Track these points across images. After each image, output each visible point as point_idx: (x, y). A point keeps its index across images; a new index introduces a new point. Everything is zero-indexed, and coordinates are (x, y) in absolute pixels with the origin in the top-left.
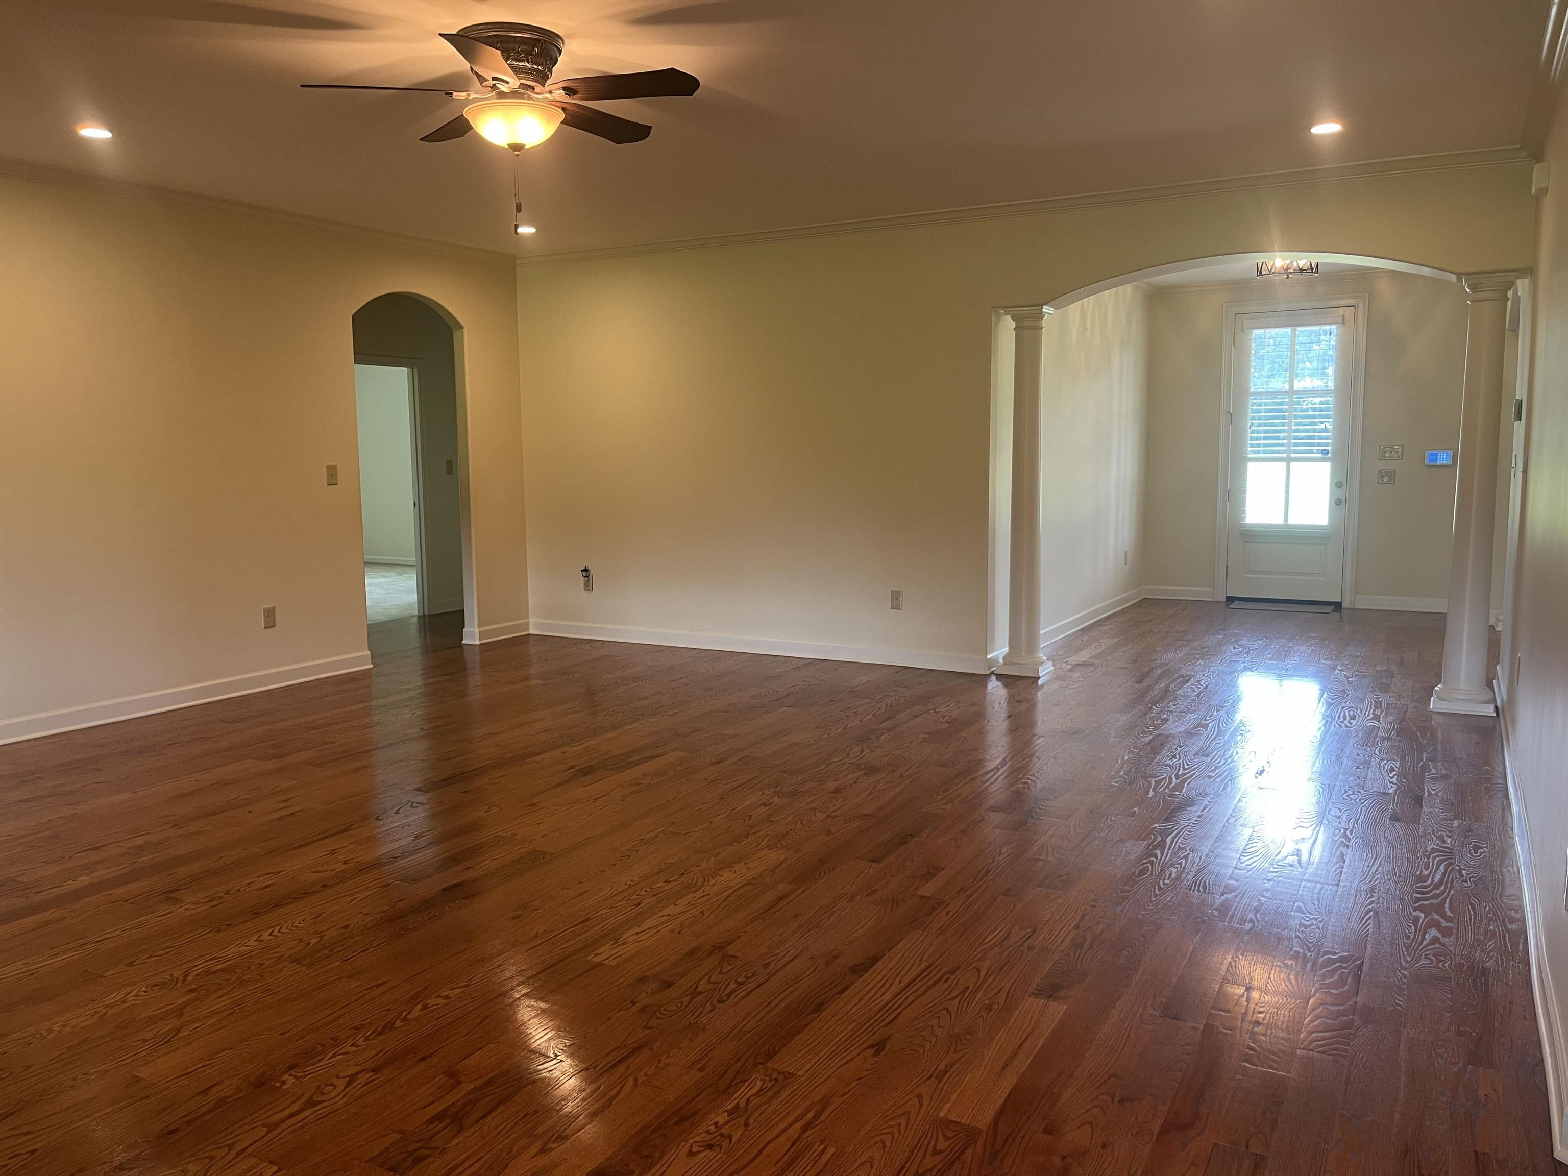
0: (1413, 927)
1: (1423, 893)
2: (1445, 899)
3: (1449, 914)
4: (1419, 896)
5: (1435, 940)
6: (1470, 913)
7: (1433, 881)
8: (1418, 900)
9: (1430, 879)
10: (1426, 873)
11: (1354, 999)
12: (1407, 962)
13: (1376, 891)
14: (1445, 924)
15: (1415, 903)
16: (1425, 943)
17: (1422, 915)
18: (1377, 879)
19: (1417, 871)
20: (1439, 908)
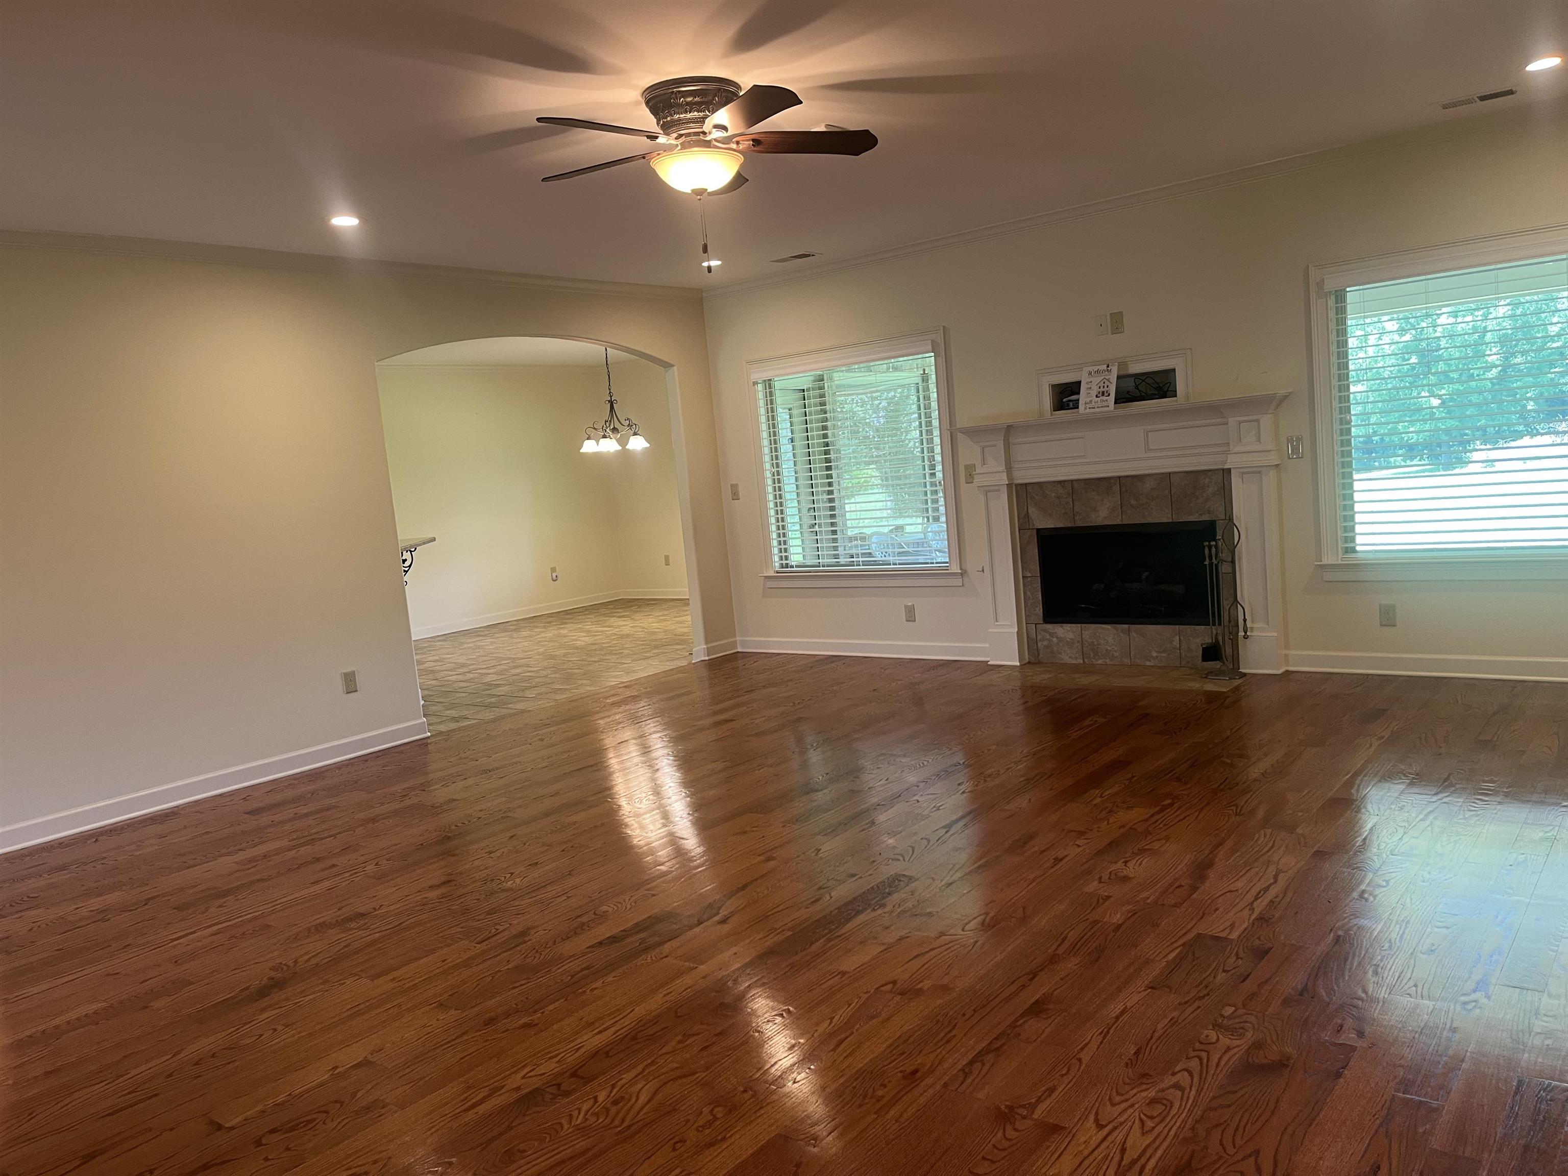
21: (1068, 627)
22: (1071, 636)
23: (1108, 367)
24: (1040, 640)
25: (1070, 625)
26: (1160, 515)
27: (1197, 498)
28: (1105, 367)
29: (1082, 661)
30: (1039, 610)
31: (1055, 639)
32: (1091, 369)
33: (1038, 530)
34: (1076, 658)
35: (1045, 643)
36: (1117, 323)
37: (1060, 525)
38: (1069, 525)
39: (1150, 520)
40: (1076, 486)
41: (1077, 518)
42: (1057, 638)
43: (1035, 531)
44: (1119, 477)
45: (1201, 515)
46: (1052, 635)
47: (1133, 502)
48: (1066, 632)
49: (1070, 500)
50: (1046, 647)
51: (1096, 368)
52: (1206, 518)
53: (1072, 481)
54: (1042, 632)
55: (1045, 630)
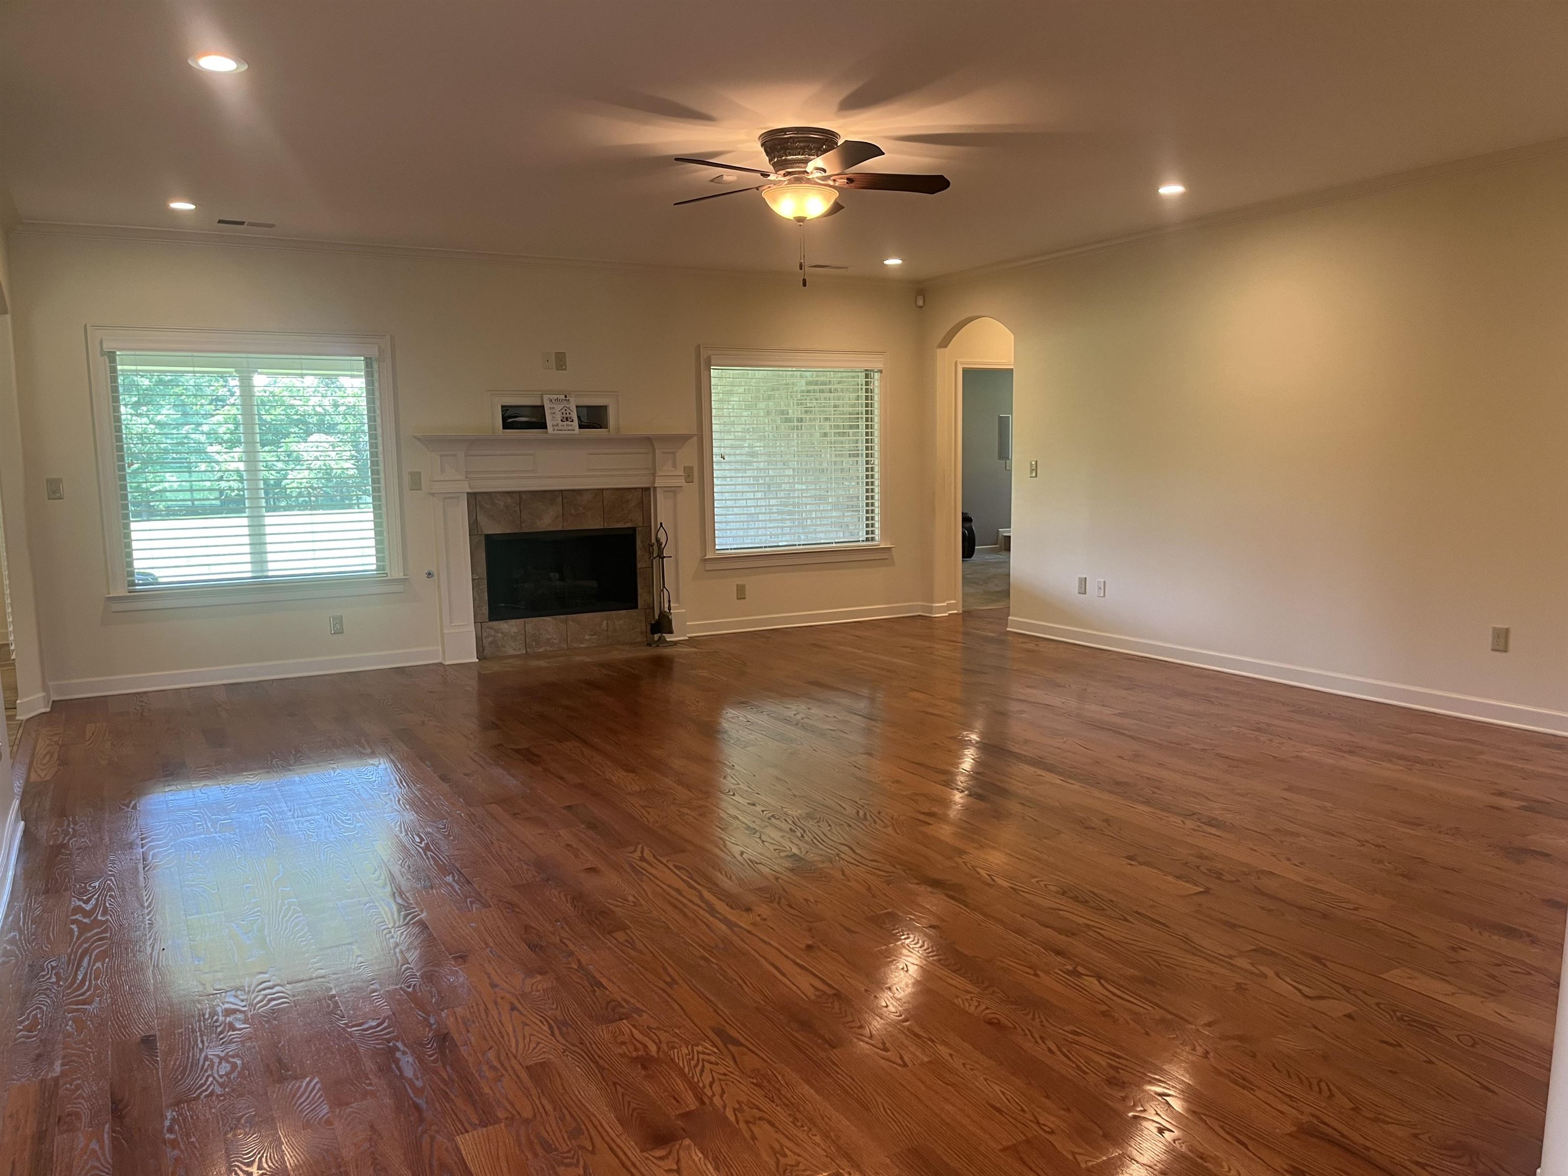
0: (107, 905)
1: (101, 939)
2: (78, 938)
3: (74, 927)
4: (104, 935)
5: (87, 902)
6: (53, 934)
7: (90, 957)
8: (105, 931)
9: (93, 957)
10: (99, 964)
11: (144, 849)
12: (111, 880)
13: (147, 926)
14: (78, 917)
15: (107, 927)
16: (96, 896)
17: (99, 918)
18: (150, 939)
19: (108, 963)
20: (84, 928)
21: (513, 622)
22: (515, 630)
23: (566, 397)
24: (486, 637)
25: (514, 620)
26: (593, 523)
27: (623, 510)
28: (563, 397)
29: (524, 652)
30: (485, 610)
31: (499, 635)
32: (551, 397)
33: (488, 537)
34: (519, 649)
35: (490, 639)
36: (561, 361)
37: (508, 531)
38: (516, 531)
39: (586, 527)
40: (524, 496)
41: (523, 525)
42: (502, 633)
43: (483, 538)
44: (562, 491)
45: (625, 523)
46: (497, 631)
47: (573, 511)
48: (510, 627)
49: (517, 509)
50: (491, 643)
51: (555, 397)
52: (629, 525)
53: (520, 492)
54: (488, 630)
55: (491, 628)
